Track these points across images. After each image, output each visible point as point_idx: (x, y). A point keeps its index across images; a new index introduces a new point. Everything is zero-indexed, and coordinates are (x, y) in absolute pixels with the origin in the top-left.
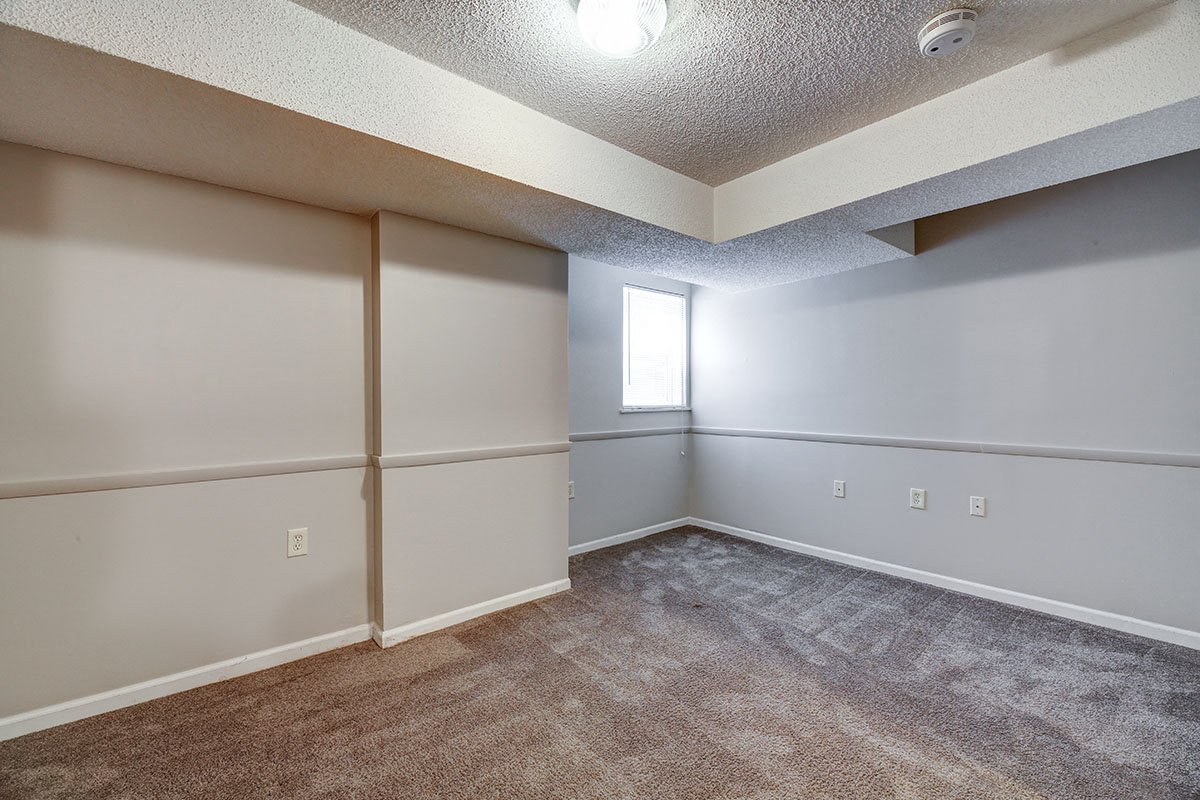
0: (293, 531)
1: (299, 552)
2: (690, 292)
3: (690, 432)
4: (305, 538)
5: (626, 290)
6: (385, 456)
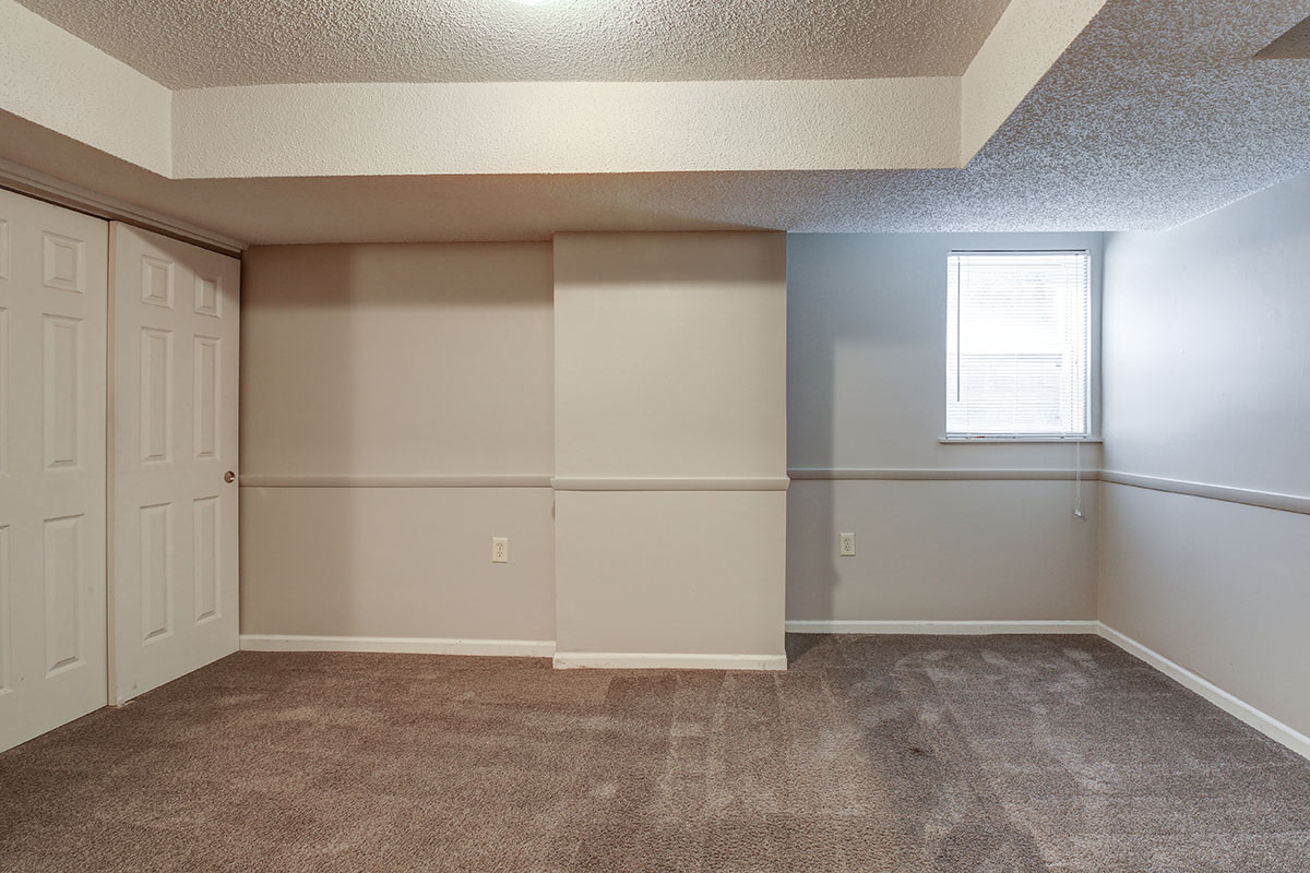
0: (496, 539)
1: (500, 559)
2: (1098, 247)
3: (1098, 478)
4: (506, 546)
5: (952, 260)
6: (556, 478)
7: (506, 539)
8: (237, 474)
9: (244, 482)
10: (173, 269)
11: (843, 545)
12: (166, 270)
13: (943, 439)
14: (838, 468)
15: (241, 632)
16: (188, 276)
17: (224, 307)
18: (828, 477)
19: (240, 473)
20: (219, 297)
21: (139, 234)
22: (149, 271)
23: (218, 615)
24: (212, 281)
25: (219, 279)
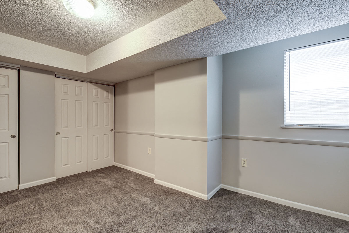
6: (155, 134)
7: (150, 148)
8: (113, 130)
9: (115, 131)
10: (99, 90)
11: (243, 163)
12: (98, 91)
13: (282, 126)
14: (241, 135)
15: (114, 162)
16: (102, 91)
17: (111, 97)
18: (237, 138)
19: (114, 130)
20: (109, 94)
21: (92, 84)
22: (94, 91)
23: (109, 157)
24: (108, 92)
25: (109, 91)
